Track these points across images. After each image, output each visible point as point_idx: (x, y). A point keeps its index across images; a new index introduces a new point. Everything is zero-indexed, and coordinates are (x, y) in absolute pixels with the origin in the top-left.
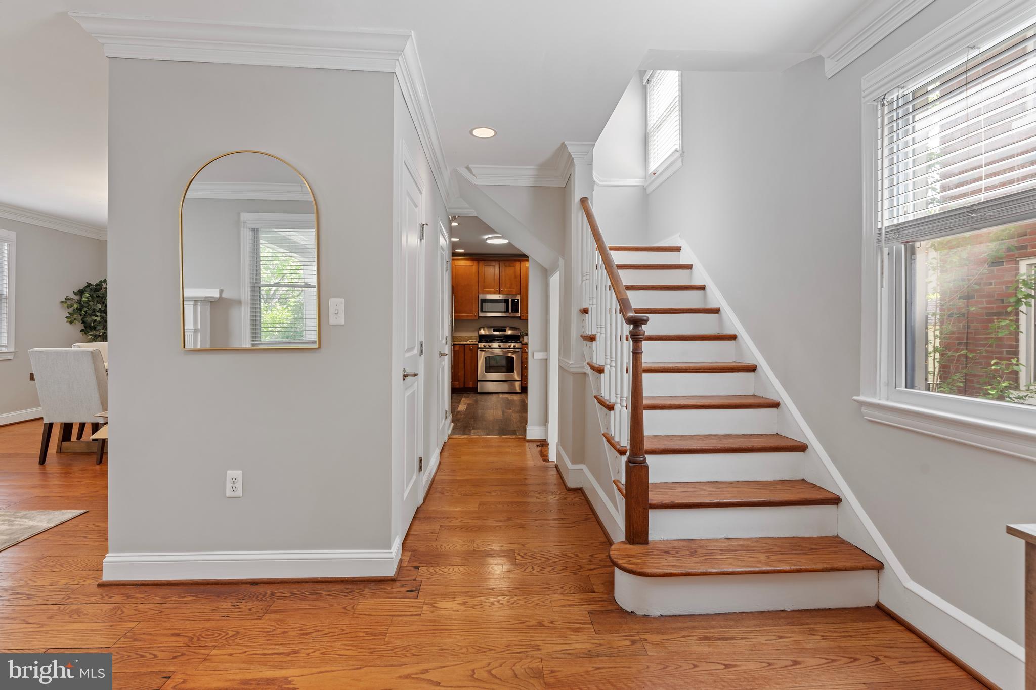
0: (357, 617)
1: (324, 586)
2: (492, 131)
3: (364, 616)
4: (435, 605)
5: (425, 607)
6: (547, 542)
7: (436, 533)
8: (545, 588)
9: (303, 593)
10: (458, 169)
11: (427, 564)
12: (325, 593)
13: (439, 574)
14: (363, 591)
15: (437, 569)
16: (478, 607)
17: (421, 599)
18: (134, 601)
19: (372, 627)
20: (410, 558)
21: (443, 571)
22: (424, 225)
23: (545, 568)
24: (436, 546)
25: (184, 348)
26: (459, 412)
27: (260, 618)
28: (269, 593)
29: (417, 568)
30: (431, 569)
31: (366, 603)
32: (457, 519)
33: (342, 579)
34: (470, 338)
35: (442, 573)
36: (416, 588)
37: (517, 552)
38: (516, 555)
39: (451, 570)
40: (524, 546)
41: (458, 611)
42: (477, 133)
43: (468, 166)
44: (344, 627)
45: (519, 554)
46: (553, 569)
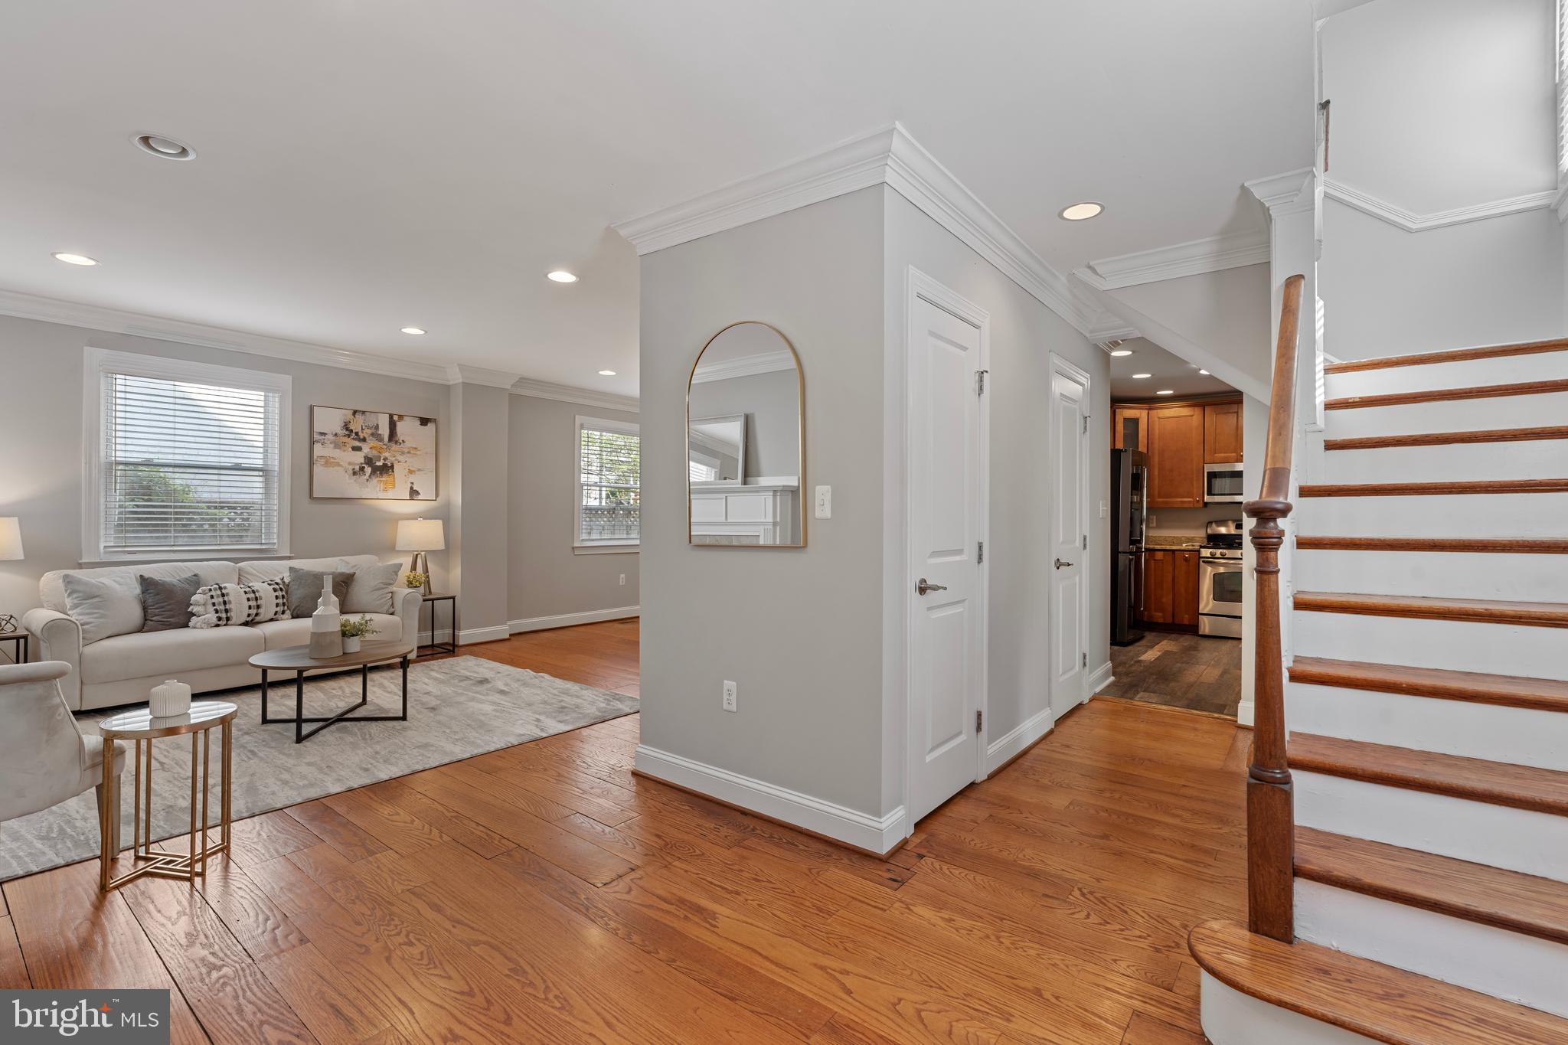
0: (815, 884)
1: (805, 840)
2: (1096, 206)
3: (824, 886)
4: (911, 907)
5: (897, 905)
6: (1144, 889)
7: (976, 823)
8: (1085, 950)
9: (781, 839)
10: (1076, 272)
11: (937, 857)
12: (801, 847)
13: (944, 874)
14: (842, 859)
15: (945, 867)
16: (965, 932)
17: (899, 894)
18: (648, 795)
19: (824, 901)
20: (921, 842)
21: (951, 872)
22: (982, 373)
23: (1109, 923)
24: (965, 839)
25: (690, 542)
26: (1139, 661)
27: (729, 848)
28: (751, 827)
29: (921, 856)
30: (937, 865)
31: (837, 874)
32: (1021, 813)
33: (827, 838)
34: (1190, 540)
35: (949, 873)
36: (903, 879)
37: (1080, 885)
38: (1076, 889)
39: (963, 875)
40: (1099, 882)
41: (934, 926)
42: (1071, 214)
43: (1089, 264)
44: (796, 889)
45: (1080, 889)
46: (1122, 930)
